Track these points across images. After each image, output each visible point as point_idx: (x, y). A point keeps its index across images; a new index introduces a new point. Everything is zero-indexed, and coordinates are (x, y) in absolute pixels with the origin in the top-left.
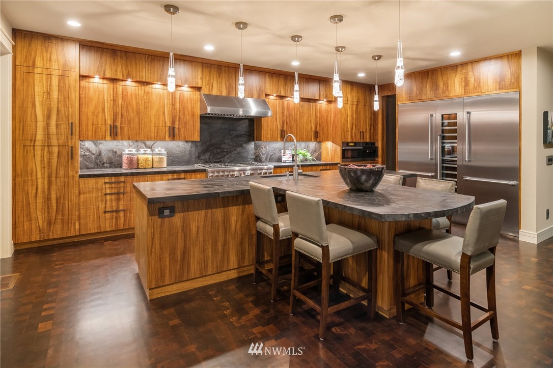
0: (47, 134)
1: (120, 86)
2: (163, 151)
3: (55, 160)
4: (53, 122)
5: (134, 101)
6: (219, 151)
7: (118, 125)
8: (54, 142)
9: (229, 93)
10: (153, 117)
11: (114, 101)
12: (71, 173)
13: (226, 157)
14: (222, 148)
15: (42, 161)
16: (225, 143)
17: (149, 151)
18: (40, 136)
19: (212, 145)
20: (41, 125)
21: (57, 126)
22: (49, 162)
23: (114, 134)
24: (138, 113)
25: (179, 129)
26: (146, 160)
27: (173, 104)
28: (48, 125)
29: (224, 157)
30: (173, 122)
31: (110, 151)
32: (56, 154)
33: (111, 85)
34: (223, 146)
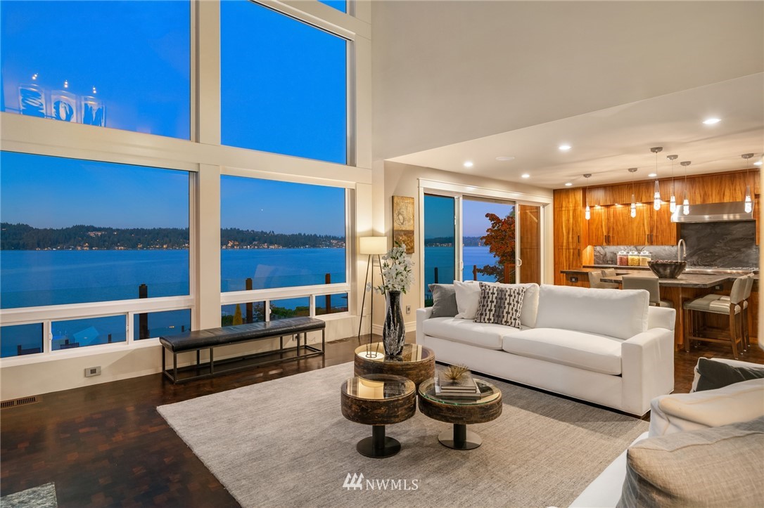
0: (568, 243)
1: (612, 209)
2: (647, 253)
3: (571, 257)
4: (571, 236)
5: (621, 218)
6: (708, 254)
7: (611, 235)
8: (571, 247)
9: (704, 200)
10: (635, 228)
11: (608, 219)
12: (579, 265)
13: (718, 261)
14: (711, 252)
15: (566, 257)
16: (716, 247)
17: (636, 253)
18: (565, 244)
19: (700, 249)
20: (565, 237)
21: (572, 238)
22: (569, 258)
23: (608, 241)
24: (624, 226)
25: (656, 236)
26: (633, 260)
27: (651, 217)
28: (568, 238)
29: (715, 260)
30: (651, 231)
31: (612, 253)
32: (572, 254)
33: (606, 209)
34: (713, 250)
